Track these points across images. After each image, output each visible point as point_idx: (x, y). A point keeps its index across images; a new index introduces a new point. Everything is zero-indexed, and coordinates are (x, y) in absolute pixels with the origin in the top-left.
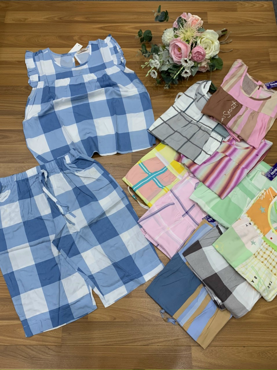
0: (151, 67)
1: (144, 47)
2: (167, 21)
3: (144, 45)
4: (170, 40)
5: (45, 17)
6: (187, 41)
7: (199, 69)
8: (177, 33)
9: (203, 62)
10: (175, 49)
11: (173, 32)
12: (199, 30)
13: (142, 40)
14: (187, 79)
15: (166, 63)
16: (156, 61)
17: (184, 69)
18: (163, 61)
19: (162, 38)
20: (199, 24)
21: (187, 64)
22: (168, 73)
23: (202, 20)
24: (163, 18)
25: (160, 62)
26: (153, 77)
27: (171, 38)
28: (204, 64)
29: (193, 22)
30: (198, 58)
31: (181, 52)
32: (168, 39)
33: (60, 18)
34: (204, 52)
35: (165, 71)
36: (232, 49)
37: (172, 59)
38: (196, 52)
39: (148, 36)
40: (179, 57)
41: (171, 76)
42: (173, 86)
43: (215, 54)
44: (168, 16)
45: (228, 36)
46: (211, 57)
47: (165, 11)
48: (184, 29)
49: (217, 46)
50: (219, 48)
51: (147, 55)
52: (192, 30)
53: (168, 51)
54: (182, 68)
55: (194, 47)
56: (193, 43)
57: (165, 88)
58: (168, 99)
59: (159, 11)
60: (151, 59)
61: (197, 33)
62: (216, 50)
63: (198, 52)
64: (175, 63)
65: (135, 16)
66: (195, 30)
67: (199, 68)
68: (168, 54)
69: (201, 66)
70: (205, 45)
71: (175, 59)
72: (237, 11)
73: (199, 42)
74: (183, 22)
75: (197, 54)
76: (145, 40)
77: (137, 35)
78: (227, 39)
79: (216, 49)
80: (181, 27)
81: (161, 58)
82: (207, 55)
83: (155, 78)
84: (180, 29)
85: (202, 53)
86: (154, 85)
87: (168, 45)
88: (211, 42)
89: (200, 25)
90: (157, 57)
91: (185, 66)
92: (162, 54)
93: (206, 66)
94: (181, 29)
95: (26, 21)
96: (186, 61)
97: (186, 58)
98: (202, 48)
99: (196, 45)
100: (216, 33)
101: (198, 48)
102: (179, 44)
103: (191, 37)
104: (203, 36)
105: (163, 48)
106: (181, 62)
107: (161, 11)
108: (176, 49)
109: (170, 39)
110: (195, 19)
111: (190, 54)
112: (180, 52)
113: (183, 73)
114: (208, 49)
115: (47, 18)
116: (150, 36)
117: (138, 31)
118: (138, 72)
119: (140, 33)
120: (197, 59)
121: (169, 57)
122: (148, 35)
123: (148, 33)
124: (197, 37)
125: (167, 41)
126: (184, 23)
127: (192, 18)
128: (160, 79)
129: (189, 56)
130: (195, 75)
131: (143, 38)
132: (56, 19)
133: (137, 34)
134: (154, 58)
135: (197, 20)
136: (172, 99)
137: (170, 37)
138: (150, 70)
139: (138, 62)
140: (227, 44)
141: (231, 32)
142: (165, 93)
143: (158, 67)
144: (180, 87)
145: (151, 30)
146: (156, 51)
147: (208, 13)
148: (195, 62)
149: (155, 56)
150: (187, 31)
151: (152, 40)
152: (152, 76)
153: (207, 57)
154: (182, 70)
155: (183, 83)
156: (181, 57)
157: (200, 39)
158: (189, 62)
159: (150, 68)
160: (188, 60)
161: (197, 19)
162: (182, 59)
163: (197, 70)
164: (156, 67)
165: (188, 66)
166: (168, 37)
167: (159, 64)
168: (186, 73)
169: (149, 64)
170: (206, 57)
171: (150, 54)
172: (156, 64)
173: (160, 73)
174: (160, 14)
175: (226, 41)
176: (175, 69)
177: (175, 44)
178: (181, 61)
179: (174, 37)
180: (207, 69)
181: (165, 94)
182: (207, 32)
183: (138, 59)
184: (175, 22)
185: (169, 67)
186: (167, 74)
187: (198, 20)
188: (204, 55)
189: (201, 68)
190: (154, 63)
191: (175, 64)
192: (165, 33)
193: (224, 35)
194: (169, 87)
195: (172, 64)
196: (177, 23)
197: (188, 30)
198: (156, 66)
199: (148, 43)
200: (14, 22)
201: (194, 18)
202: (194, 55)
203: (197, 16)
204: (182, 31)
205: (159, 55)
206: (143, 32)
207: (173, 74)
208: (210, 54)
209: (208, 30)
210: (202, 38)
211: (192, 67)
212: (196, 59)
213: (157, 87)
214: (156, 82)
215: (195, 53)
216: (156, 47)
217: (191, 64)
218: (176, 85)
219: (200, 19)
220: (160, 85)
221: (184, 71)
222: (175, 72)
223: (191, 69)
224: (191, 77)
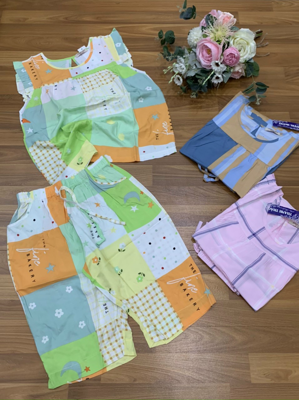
0: (175, 72)
1: (166, 50)
2: (194, 18)
3: (166, 47)
4: (197, 41)
5: (49, 17)
6: (217, 41)
7: (231, 75)
8: (205, 33)
9: (236, 66)
10: (203, 51)
11: (201, 31)
12: (232, 29)
13: (163, 42)
14: (218, 87)
15: (192, 67)
16: (182, 64)
17: (214, 74)
18: (190, 66)
19: (188, 39)
20: (232, 22)
21: (219, 68)
22: (194, 79)
23: (234, 17)
24: (189, 16)
25: (186, 66)
26: (177, 84)
27: (199, 38)
28: (237, 69)
29: (224, 20)
30: (231, 62)
31: (212, 54)
32: (196, 40)
33: (66, 18)
34: (238, 54)
35: (192, 77)
36: (269, 53)
37: (200, 63)
38: (228, 54)
39: (171, 37)
40: (208, 61)
41: (199, 82)
42: (201, 95)
43: (251, 57)
44: (195, 13)
46: (246, 60)
47: (192, 7)
48: (214, 28)
49: (254, 48)
50: (255, 50)
51: (170, 58)
52: (223, 28)
53: (195, 53)
54: (212, 73)
55: (226, 49)
56: (224, 43)
57: (192, 97)
58: (195, 110)
59: (185, 7)
60: (175, 63)
61: (230, 32)
62: (252, 53)
63: (231, 54)
64: (203, 68)
65: (154, 16)
66: (227, 29)
67: (231, 74)
68: (194, 57)
69: (235, 71)
70: (239, 47)
71: (204, 63)
72: (273, 11)
73: (231, 42)
74: (213, 20)
75: (230, 56)
76: (166, 42)
77: (157, 37)
78: (263, 42)
79: (252, 51)
80: (211, 25)
81: (186, 61)
82: (241, 58)
83: (180, 85)
84: (209, 28)
85: (236, 55)
86: (177, 93)
87: (195, 47)
88: (246, 43)
89: (232, 23)
90: (182, 60)
91: (216, 70)
92: (188, 57)
93: (240, 71)
94: (210, 28)
95: (26, 21)
96: (217, 65)
97: (217, 60)
98: (236, 49)
99: (228, 45)
100: (252, 32)
101: (231, 50)
102: (209, 45)
103: (222, 37)
104: (237, 36)
105: (189, 51)
106: (211, 66)
107: (188, 7)
108: (204, 51)
109: (197, 39)
110: (227, 16)
111: (222, 57)
112: (209, 54)
113: (214, 78)
114: (242, 51)
115: (51, 18)
116: (173, 38)
117: (158, 32)
118: (159, 79)
119: (161, 34)
120: (230, 62)
121: (196, 61)
122: (170, 36)
123: (170, 34)
124: (230, 37)
125: (194, 42)
126: (214, 20)
127: (223, 15)
128: (185, 87)
129: (221, 59)
130: (228, 81)
131: (165, 39)
132: (61, 19)
134: (178, 61)
135: (230, 17)
136: (199, 110)
137: (197, 37)
138: (174, 76)
139: (158, 67)
140: (263, 47)
141: (267, 33)
142: (192, 103)
143: (183, 72)
144: (209, 96)
145: (174, 32)
146: (181, 53)
147: (239, 13)
148: (227, 66)
149: (180, 59)
150: (217, 31)
151: (175, 42)
152: (176, 83)
153: (242, 60)
154: (212, 76)
155: (212, 91)
156: (210, 60)
157: (233, 39)
158: (222, 66)
159: (174, 73)
160: (219, 64)
161: (228, 16)
162: (213, 62)
163: (229, 75)
164: (181, 72)
165: (220, 70)
166: (195, 38)
167: (185, 69)
168: (217, 78)
169: (172, 69)
170: (240, 61)
171: (174, 56)
172: (181, 69)
173: (186, 79)
174: (186, 9)
175: (261, 44)
176: (204, 74)
177: (204, 45)
178: (211, 64)
179: (202, 37)
180: (241, 75)
181: (191, 104)
182: (241, 31)
183: (158, 64)
184: (203, 19)
185: (196, 72)
186: (194, 80)
187: (231, 18)
188: (238, 58)
189: (234, 74)
190: (179, 68)
191: (203, 69)
192: (191, 32)
193: (259, 37)
194: (196, 95)
195: (200, 68)
196: (205, 22)
197: (219, 29)
198: (181, 71)
199: (170, 47)
200: (12, 22)
201: (225, 15)
202: (226, 58)
203: (229, 13)
204: (211, 30)
205: (184, 58)
206: (164, 33)
207: (202, 79)
208: (245, 57)
209: (242, 29)
210: (236, 39)
211: (224, 72)
212: (228, 63)
213: (181, 96)
214: (180, 90)
215: (228, 55)
216: (180, 49)
217: (223, 67)
218: (204, 94)
219: (233, 16)
220: (185, 94)
221: (215, 76)
222: (204, 78)
223: (222, 75)
224: (222, 83)
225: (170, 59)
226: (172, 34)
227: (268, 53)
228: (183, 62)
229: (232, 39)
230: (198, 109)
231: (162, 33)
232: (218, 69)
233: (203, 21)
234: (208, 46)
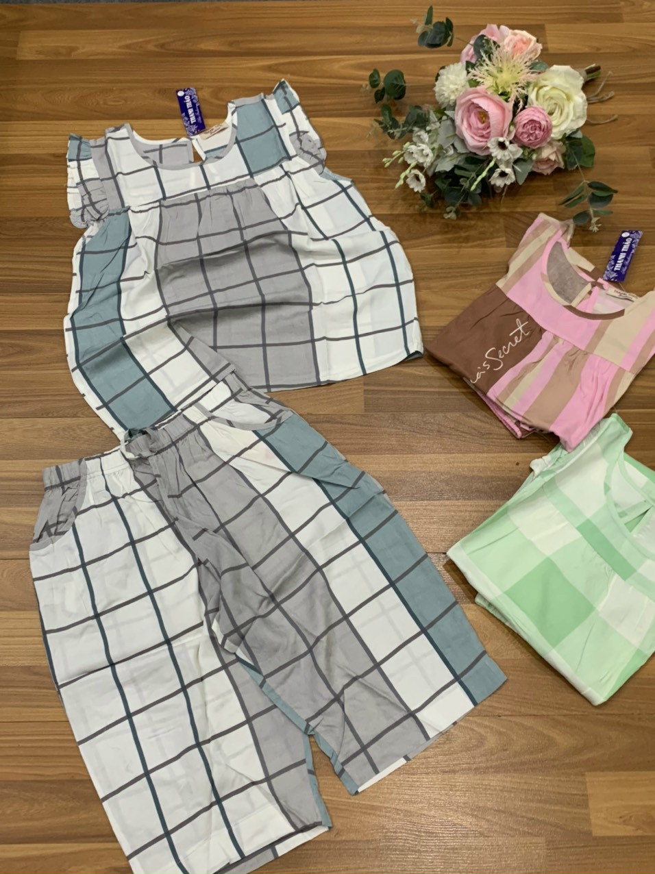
0: (409, 162)
1: (387, 113)
2: (450, 45)
3: (386, 107)
4: (457, 93)
5: (123, 43)
6: (502, 94)
7: (533, 167)
8: (474, 76)
9: (544, 147)
10: (470, 116)
11: (465, 72)
12: (532, 67)
13: (379, 96)
14: (504, 194)
15: (447, 151)
16: (423, 146)
17: (496, 166)
18: (441, 148)
19: (436, 89)
20: (532, 52)
21: (506, 153)
22: (452, 177)
23: (538, 41)
24: (438, 39)
25: (433, 149)
26: (413, 189)
27: (459, 87)
28: (547, 153)
29: (515, 47)
30: (531, 138)
31: (489, 123)
32: (453, 92)
33: (162, 46)
34: (547, 121)
35: (446, 172)
36: (616, 117)
37: (463, 141)
38: (526, 122)
39: (397, 85)
40: (482, 136)
41: (462, 184)
42: (467, 211)
43: (576, 127)
44: (450, 33)
45: (603, 84)
46: (565, 134)
47: (445, 21)
48: (494, 65)
49: (581, 107)
50: (585, 111)
51: (397, 132)
52: (514, 66)
53: (453, 121)
54: (492, 164)
55: (521, 110)
56: (517, 98)
57: (447, 216)
58: (455, 245)
59: (428, 22)
60: (408, 144)
61: (529, 74)
62: (579, 118)
63: (532, 121)
64: (471, 152)
65: (357, 38)
66: (523, 67)
67: (534, 164)
68: (451, 128)
69: (540, 157)
70: (549, 105)
71: (472, 141)
72: (623, 22)
73: (532, 96)
74: (491, 48)
75: (529, 127)
76: (386, 96)
77: (366, 84)
78: (601, 91)
79: (578, 115)
80: (487, 60)
81: (434, 138)
82: (555, 130)
83: (420, 191)
84: (482, 65)
85: (543, 123)
86: (414, 209)
87: (453, 107)
88: (565, 97)
89: (534, 54)
90: (425, 136)
91: (499, 157)
92: (436, 129)
93: (553, 157)
94: (484, 64)
95: (73, 54)
96: (502, 146)
97: (502, 136)
98: (543, 112)
99: (525, 103)
100: (577, 73)
101: (533, 113)
102: (483, 104)
103: (511, 85)
104: (544, 83)
105: (439, 116)
106: (488, 148)
107: (435, 20)
108: (473, 115)
109: (457, 89)
110: (522, 40)
111: (512, 128)
112: (483, 122)
113: (496, 175)
114: (557, 113)
115: (128, 47)
116: (402, 86)
117: (369, 73)
118: (372, 178)
119: (374, 79)
120: (530, 140)
121: (456, 138)
122: (395, 82)
123: (396, 79)
124: (528, 84)
125: (450, 96)
126: (494, 48)
127: (512, 36)
128: (432, 195)
129: (509, 132)
130: (525, 181)
131: (384, 89)
132: (151, 47)
133: (368, 83)
134: (415, 139)
135: (527, 42)
136: (464, 245)
137: (456, 84)
138: (408, 171)
139: (369, 151)
140: (602, 102)
141: (610, 72)
142: (446, 230)
143: (427, 162)
144: (484, 213)
145: (404, 72)
146: (422, 122)
147: (548, 26)
148: (523, 147)
149: (419, 134)
150: (501, 71)
151: (406, 95)
152: (411, 187)
153: (556, 134)
154: (492, 171)
155: (490, 203)
156: (486, 136)
157: (536, 89)
158: (512, 148)
159: (406, 165)
160: (507, 143)
161: (525, 39)
162: (493, 139)
163: (529, 168)
164: (423, 163)
165: (508, 158)
166: (452, 87)
167: (431, 155)
168: (503, 174)
169: (402, 155)
170: (552, 135)
171: (405, 129)
172: (423, 155)
173: (433, 178)
174: (431, 27)
175: (597, 96)
176: (473, 166)
177: (473, 103)
178: (489, 145)
179: (468, 85)
180: (556, 166)
181: (446, 233)
182: (553, 71)
183: (369, 145)
184: (468, 46)
185: (455, 162)
186: (450, 180)
187: (530, 43)
188: (547, 130)
189: (539, 164)
190: (417, 153)
191: (470, 155)
192: (443, 75)
193: (592, 80)
194: (457, 212)
195: (463, 154)
196: (472, 50)
197: (505, 69)
198: (421, 160)
199: (395, 105)
200: (42, 57)
201: (518, 37)
202: (521, 130)
203: (524, 33)
204: (487, 70)
205: (429, 132)
206: (383, 75)
207: (468, 178)
208: (563, 128)
209: (555, 67)
210: (541, 88)
211: (517, 161)
212: (526, 140)
213: (423, 214)
214: (420, 202)
215: (525, 124)
216: (419, 111)
217: (514, 151)
218: (474, 210)
219: (534, 39)
220: (431, 211)
221: (498, 171)
222: (474, 175)
223: (513, 168)
224: (514, 185)
225: (397, 135)
226: (399, 76)
227: (613, 115)
228: (427, 140)
229: (533, 90)
230: (463, 242)
231: (376, 76)
232: (504, 155)
233: (469, 50)
234: (481, 105)
